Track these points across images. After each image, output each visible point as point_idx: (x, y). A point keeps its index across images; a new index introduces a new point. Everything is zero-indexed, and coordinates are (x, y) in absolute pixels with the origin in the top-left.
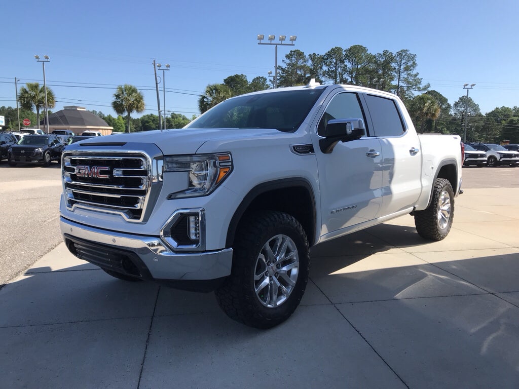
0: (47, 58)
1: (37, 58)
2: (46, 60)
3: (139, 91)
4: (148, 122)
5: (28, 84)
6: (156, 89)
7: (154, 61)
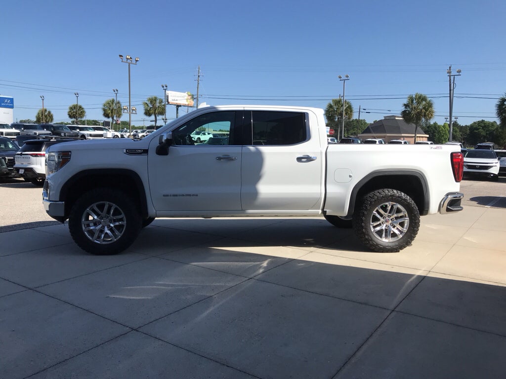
0: (347, 77)
1: (340, 77)
2: (347, 78)
3: (428, 99)
4: (478, 129)
5: (333, 100)
6: (449, 95)
7: (450, 67)
